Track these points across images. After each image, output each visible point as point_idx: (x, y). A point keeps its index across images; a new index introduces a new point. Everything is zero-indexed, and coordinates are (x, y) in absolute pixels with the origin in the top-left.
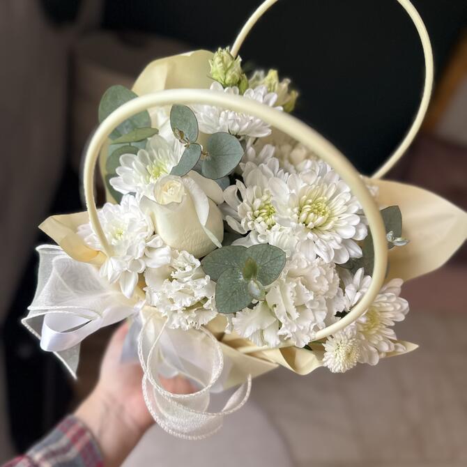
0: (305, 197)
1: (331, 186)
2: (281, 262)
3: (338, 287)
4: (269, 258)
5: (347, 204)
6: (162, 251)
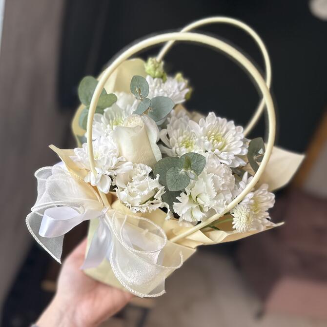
0: (210, 131)
1: (224, 127)
2: (203, 163)
3: (234, 184)
4: (195, 161)
5: (234, 136)
6: (127, 163)
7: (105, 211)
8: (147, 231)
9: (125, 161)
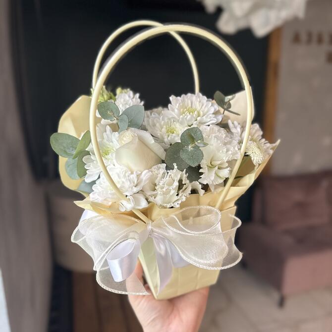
2: (199, 132)
4: (193, 134)
5: (200, 102)
6: (143, 173)
8: (191, 218)
9: (140, 173)
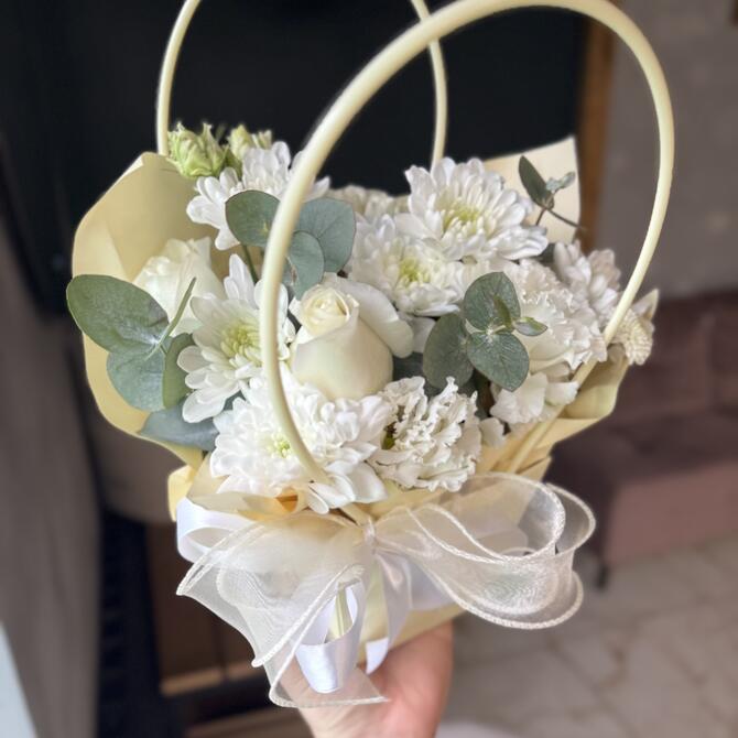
7: (371, 532)
